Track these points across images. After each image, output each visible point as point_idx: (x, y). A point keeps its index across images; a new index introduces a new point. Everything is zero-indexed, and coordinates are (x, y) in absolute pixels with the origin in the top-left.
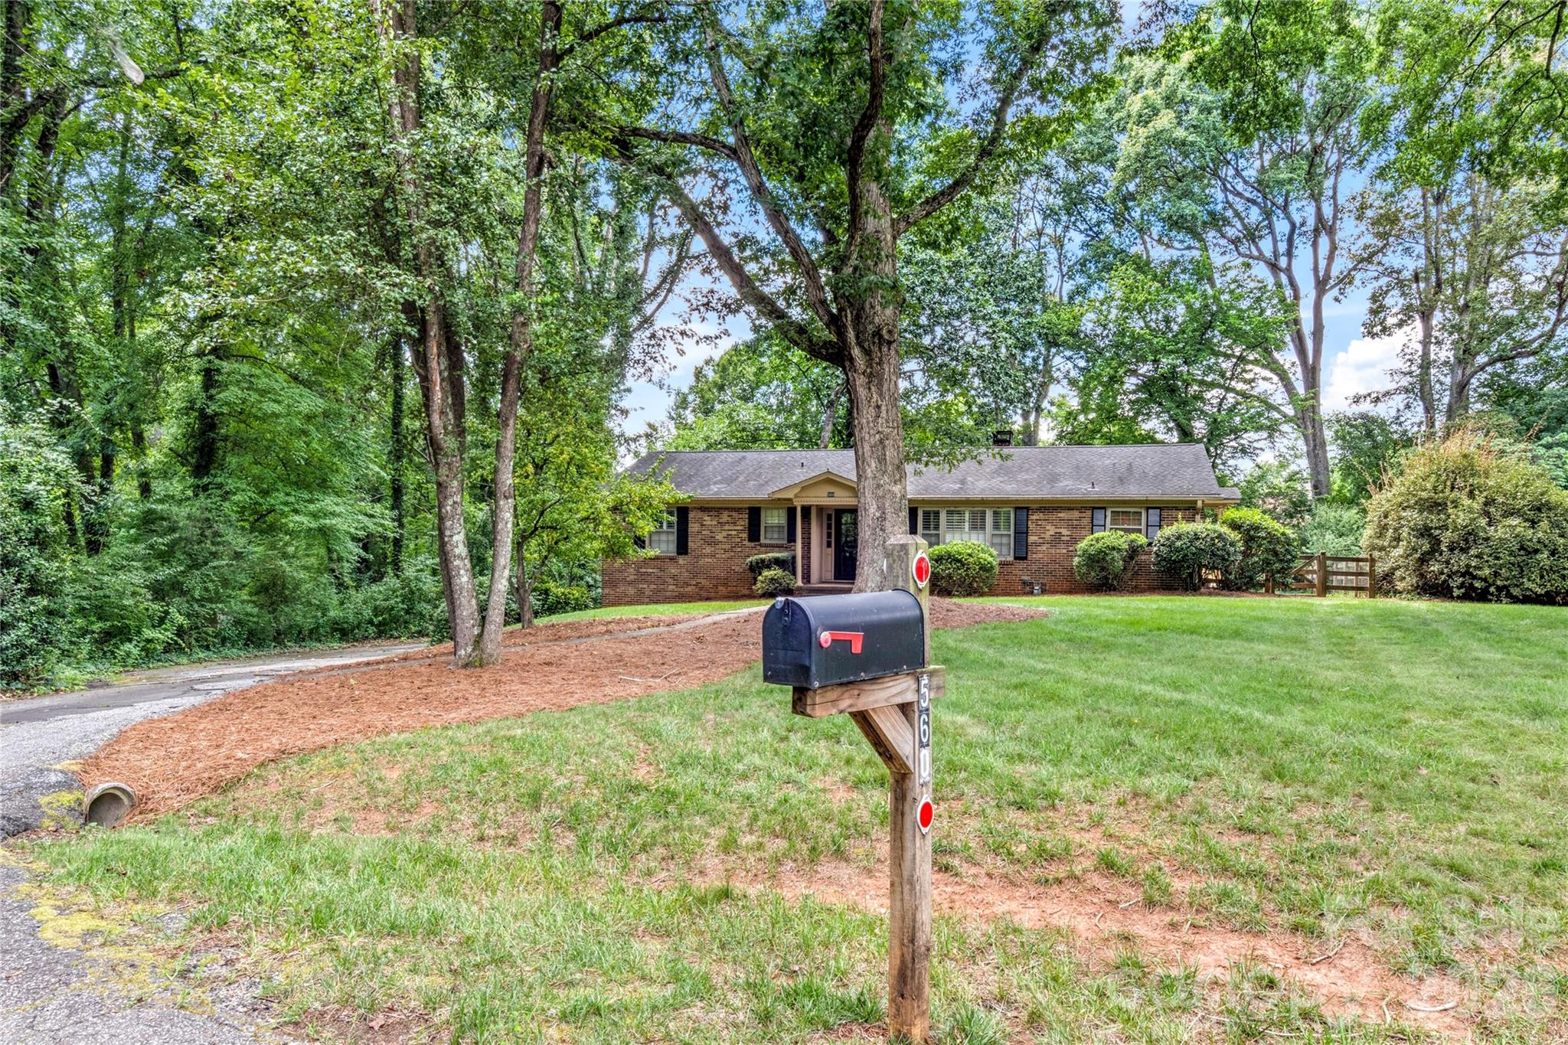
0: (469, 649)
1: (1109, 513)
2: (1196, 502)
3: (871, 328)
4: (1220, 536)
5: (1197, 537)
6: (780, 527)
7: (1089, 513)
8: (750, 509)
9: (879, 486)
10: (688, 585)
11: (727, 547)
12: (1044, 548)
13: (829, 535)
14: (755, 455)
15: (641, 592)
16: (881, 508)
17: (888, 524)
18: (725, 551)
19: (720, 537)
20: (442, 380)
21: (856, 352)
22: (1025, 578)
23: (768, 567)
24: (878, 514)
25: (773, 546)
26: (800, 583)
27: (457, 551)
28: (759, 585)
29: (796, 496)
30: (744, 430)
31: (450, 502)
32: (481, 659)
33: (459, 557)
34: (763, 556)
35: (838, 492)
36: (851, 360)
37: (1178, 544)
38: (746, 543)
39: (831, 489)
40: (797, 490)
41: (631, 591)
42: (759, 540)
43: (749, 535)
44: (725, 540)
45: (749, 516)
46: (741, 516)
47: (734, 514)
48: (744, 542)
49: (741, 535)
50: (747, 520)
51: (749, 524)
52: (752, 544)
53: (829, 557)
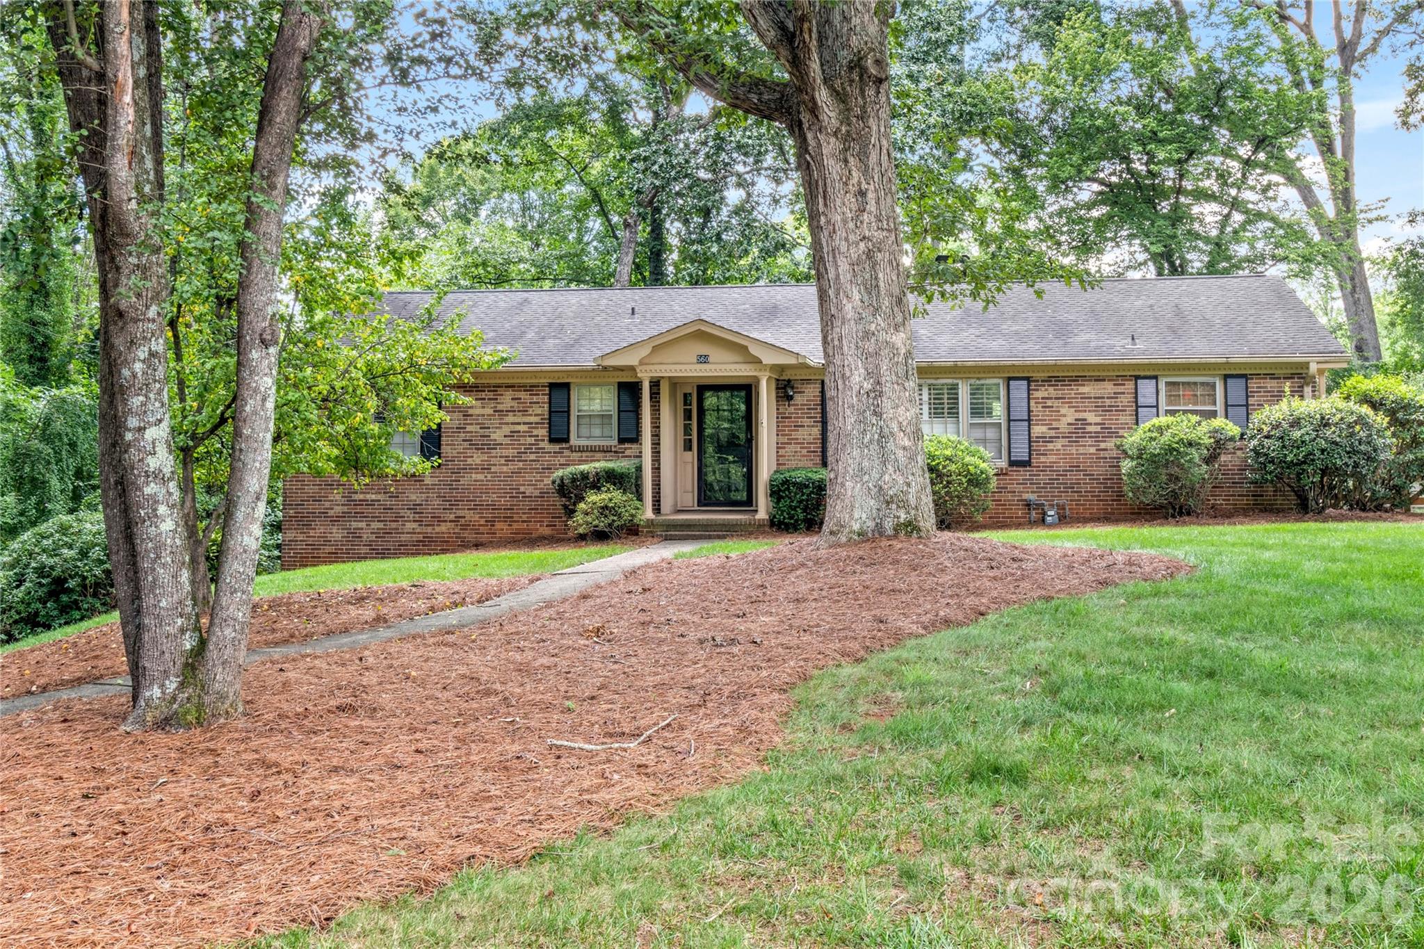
0: (172, 685)
1: (1162, 386)
2: (1306, 365)
3: (844, 56)
4: (1361, 420)
5: (1325, 423)
6: (605, 418)
7: (1130, 386)
8: (552, 386)
9: (867, 335)
10: (441, 521)
11: (511, 452)
12: (1058, 445)
13: (687, 430)
14: (546, 297)
15: (355, 535)
16: (873, 375)
17: (886, 404)
18: (508, 460)
19: (498, 436)
20: (136, 84)
21: (823, 96)
22: (1032, 497)
23: (596, 487)
24: (867, 386)
25: (593, 450)
26: (649, 514)
27: (153, 463)
28: (579, 517)
29: (641, 363)
30: (484, 264)
31: (142, 353)
32: (200, 707)
33: (157, 476)
34: (584, 467)
35: (716, 354)
36: (814, 110)
37: (1297, 434)
38: (545, 445)
39: (703, 349)
40: (645, 351)
41: (337, 534)
42: (567, 440)
43: (550, 432)
44: (508, 441)
45: (550, 399)
46: (535, 399)
47: (523, 395)
48: (542, 445)
49: (535, 432)
50: (546, 406)
51: (550, 412)
52: (557, 447)
53: (689, 467)
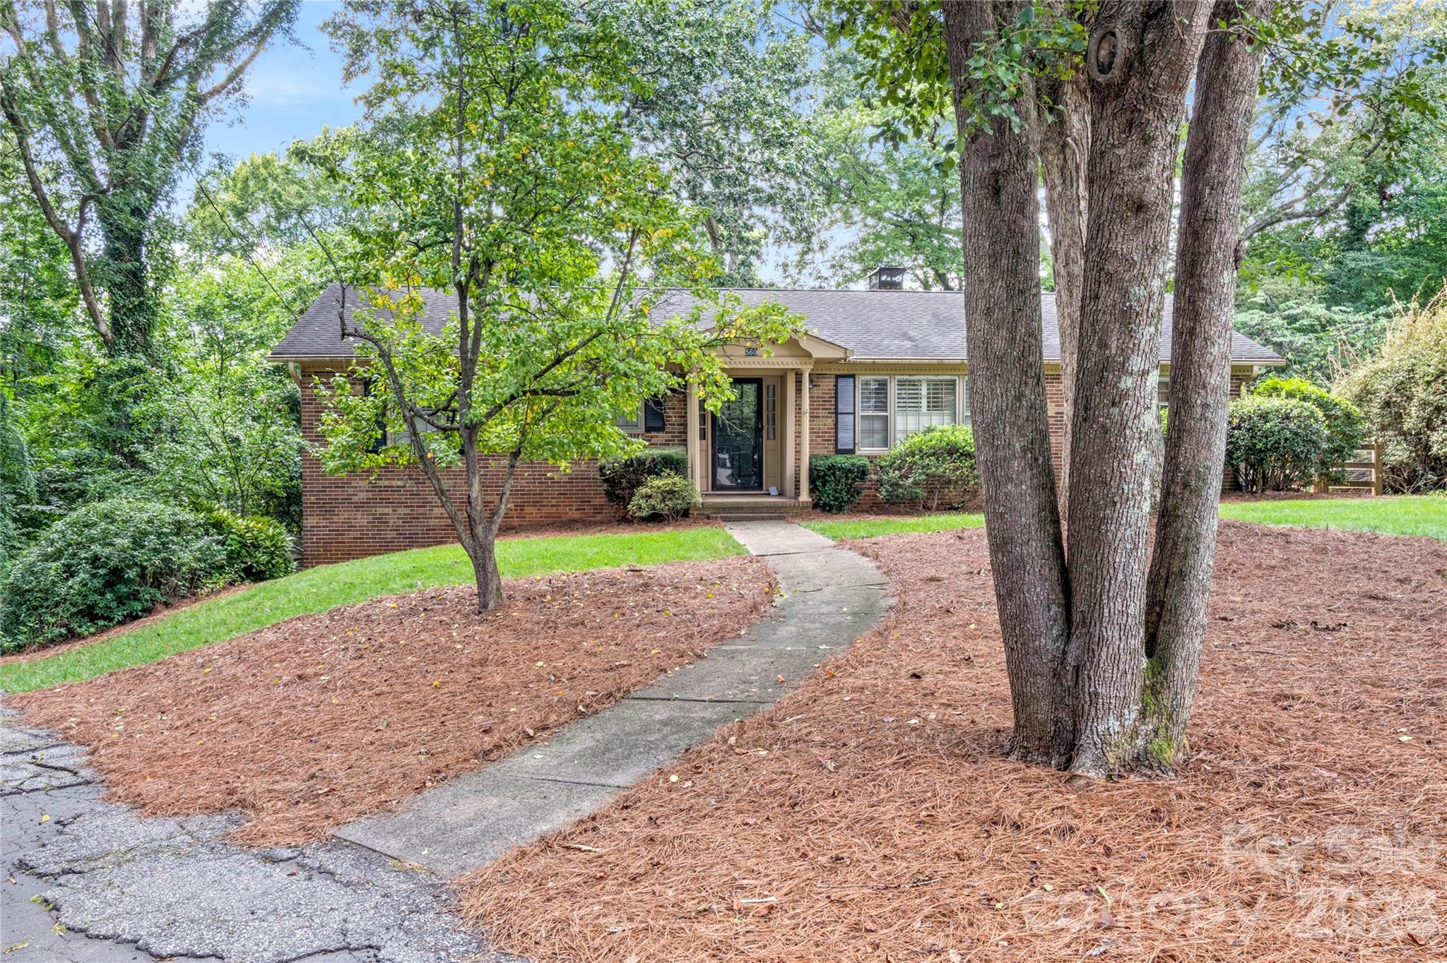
2: (1249, 368)
13: (702, 420)
23: (655, 472)
26: (698, 497)
28: (639, 501)
39: (750, 344)
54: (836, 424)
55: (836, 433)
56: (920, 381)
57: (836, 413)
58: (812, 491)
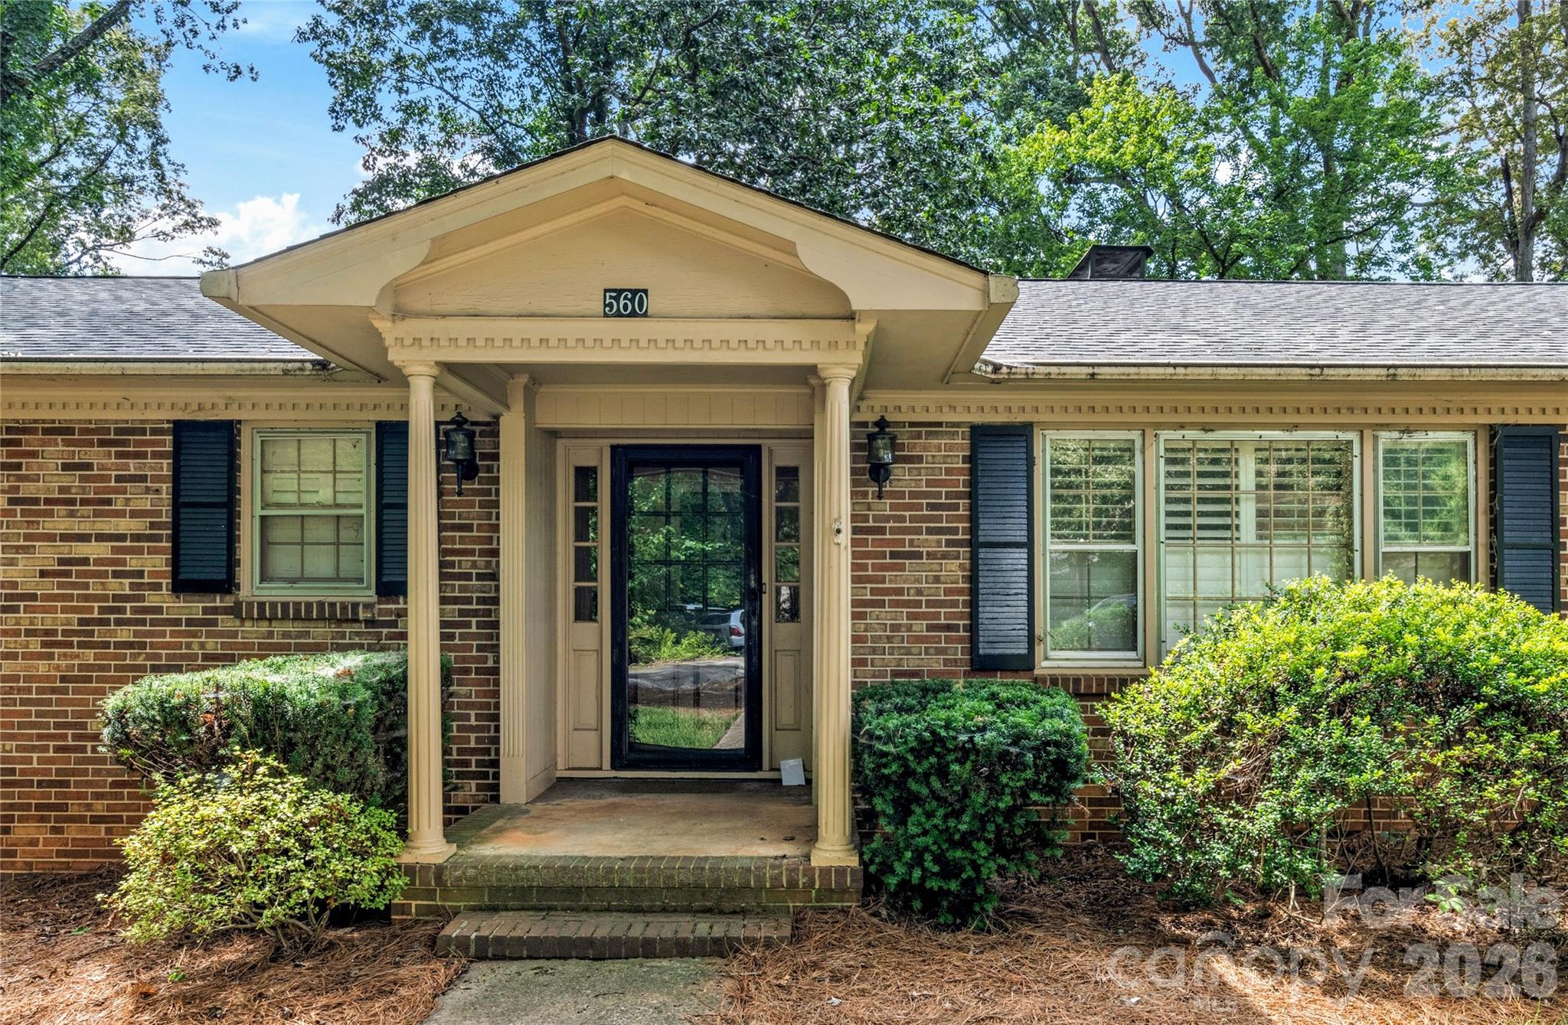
8: (183, 431)
11: (60, 620)
18: (50, 640)
25: (301, 616)
38: (163, 599)
42: (227, 584)
43: (176, 563)
44: (50, 586)
45: (177, 469)
46: (133, 467)
47: (96, 456)
48: (152, 599)
49: (133, 563)
50: (166, 487)
51: (178, 505)
52: (195, 606)
53: (591, 661)
54: (973, 578)
55: (973, 604)
56: (1233, 447)
57: (974, 544)
58: (863, 824)
